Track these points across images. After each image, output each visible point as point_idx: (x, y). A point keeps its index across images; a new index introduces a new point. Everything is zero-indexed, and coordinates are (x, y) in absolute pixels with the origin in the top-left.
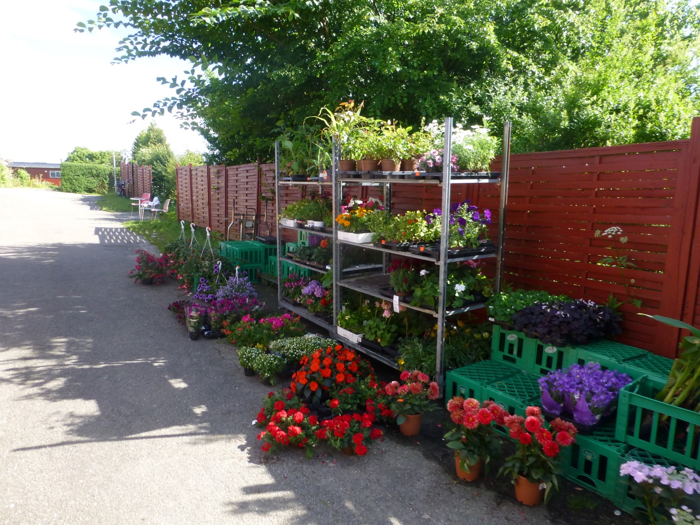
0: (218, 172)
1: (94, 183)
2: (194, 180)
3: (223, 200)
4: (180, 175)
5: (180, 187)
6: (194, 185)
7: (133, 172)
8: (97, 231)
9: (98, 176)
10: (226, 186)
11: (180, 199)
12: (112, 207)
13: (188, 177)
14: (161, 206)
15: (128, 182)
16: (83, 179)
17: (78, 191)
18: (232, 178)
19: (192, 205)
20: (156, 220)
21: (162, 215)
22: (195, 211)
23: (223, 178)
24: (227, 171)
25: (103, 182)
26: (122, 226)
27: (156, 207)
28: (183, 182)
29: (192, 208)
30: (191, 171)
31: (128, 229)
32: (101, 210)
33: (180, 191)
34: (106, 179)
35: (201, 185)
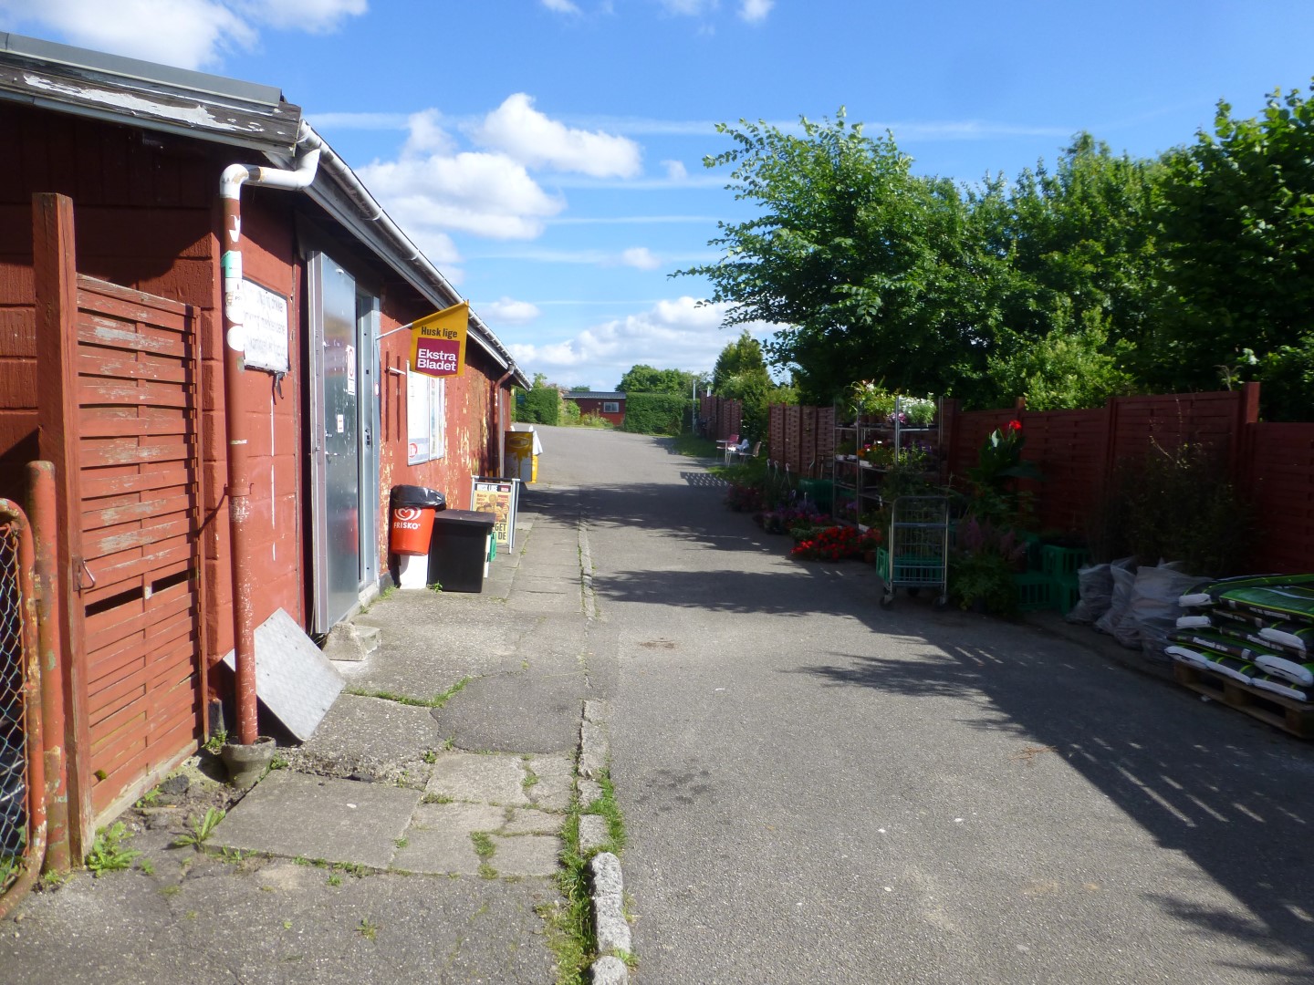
0: (810, 414)
1: (665, 419)
2: (787, 421)
3: (814, 442)
4: (773, 415)
5: (773, 428)
6: (787, 426)
7: (718, 407)
8: (683, 475)
9: (670, 410)
10: (817, 429)
11: (772, 442)
12: (692, 452)
13: (781, 417)
14: (750, 450)
15: (711, 419)
16: (651, 415)
17: (645, 431)
18: (822, 421)
19: (784, 447)
20: (744, 466)
21: (751, 460)
22: (787, 455)
23: (814, 420)
24: (818, 413)
25: (676, 418)
26: (707, 472)
27: (745, 451)
28: (776, 421)
29: (784, 452)
30: (784, 410)
31: (714, 474)
32: (680, 454)
33: (773, 433)
34: (680, 415)
35: (793, 426)
